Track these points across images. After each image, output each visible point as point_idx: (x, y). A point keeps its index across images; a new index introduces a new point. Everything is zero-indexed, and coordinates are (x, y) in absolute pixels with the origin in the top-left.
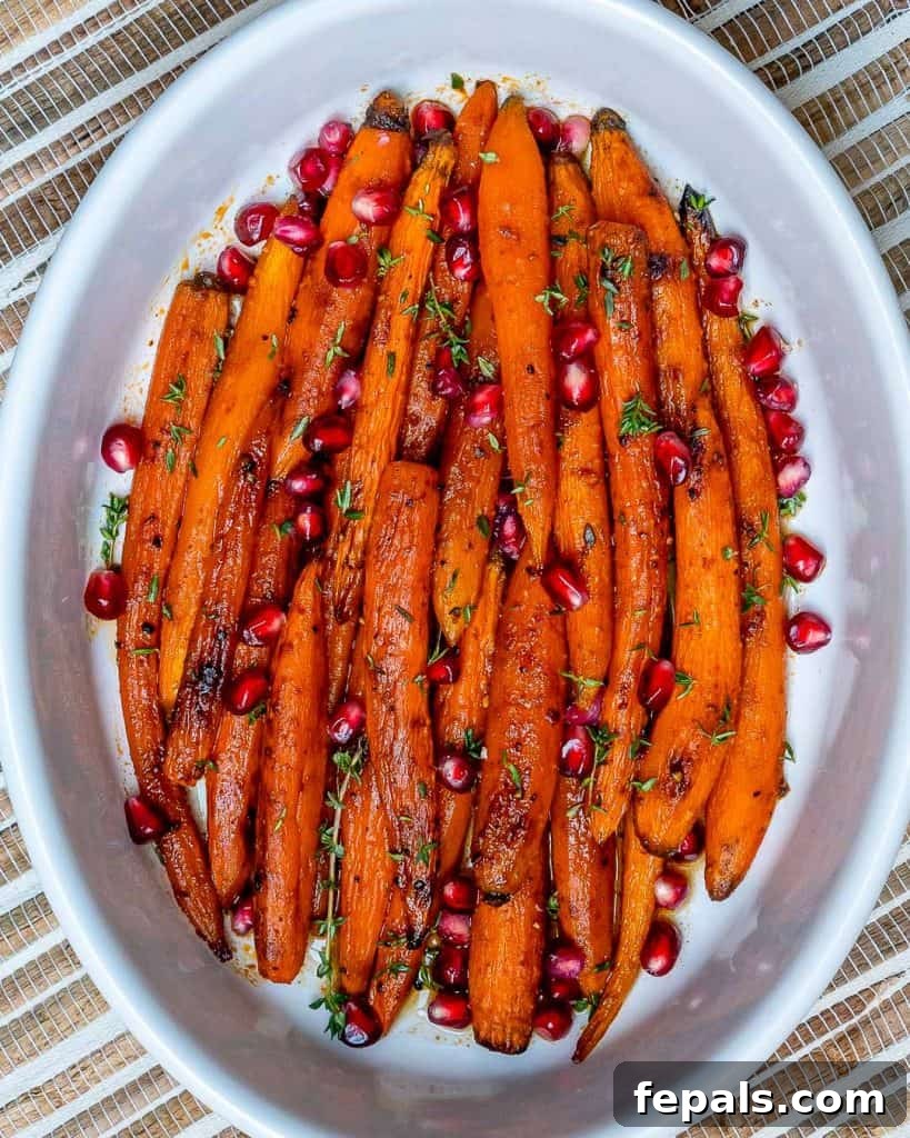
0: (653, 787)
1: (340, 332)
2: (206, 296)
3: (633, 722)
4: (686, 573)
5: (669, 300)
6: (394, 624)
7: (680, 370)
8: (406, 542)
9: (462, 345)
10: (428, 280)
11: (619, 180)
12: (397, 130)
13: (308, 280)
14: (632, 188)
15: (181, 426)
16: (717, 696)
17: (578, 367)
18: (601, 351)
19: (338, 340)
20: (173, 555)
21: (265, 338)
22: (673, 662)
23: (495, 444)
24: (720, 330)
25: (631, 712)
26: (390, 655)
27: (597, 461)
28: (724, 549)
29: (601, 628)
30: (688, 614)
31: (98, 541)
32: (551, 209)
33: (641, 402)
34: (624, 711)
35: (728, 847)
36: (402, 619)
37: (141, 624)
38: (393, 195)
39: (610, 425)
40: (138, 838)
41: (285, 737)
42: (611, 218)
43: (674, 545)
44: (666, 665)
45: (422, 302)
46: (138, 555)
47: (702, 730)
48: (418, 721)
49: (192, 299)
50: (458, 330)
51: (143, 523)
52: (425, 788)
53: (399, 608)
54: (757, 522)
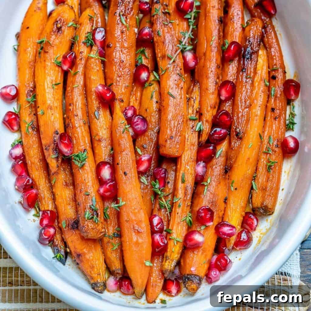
0: (69, 23)
1: (206, 190)
2: (262, 204)
3: (77, 48)
4: (58, 104)
6: (175, 92)
7: (65, 185)
8: (173, 122)
9: (155, 188)
10: (170, 215)
11: (93, 260)
12: (188, 275)
13: (221, 214)
14: (87, 257)
15: (268, 153)
16: (44, 57)
17: (106, 179)
18: (96, 186)
19: (206, 187)
20: (266, 106)
21: (236, 189)
22: (62, 70)
23: (139, 151)
24: (50, 206)
25: (78, 50)
26: (176, 80)
27: (96, 145)
28: (44, 114)
29: (90, 78)
30: (57, 89)
31: (297, 111)
32: (121, 247)
33: (79, 165)
34: (81, 51)
35: (39, 8)
36: (173, 93)
37: (277, 79)
38: (188, 245)
41: (212, 71)
42: (94, 241)
43: (63, 115)
44: (65, 68)
45: (172, 204)
46: (280, 104)
47: (50, 44)
48: (162, 59)
49: (268, 202)
50: (156, 195)
51: (280, 116)
52: (158, 35)
53: (174, 98)
54: (30, 130)
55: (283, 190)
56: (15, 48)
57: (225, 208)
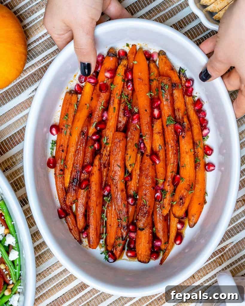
0: (176, 203)
1: (103, 103)
2: (72, 95)
3: (171, 189)
4: (182, 155)
5: (177, 93)
6: (117, 169)
7: (180, 109)
8: (119, 150)
9: (130, 105)
10: (122, 91)
11: (165, 67)
12: (114, 57)
13: (95, 91)
14: (168, 68)
15: (68, 125)
16: (190, 183)
17: (157, 109)
18: (162, 105)
19: (102, 105)
21: (86, 104)
22: (180, 175)
23: (138, 127)
24: (188, 99)
26: (116, 176)
27: (162, 131)
28: (191, 150)
29: (163, 168)
30: (183, 164)
31: (49, 151)
32: (149, 74)
33: (171, 117)
34: (169, 187)
35: (193, 216)
36: (118, 167)
37: (60, 169)
38: (114, 72)
39: (164, 122)
40: (61, 218)
41: (93, 194)
42: (163, 76)
44: (178, 176)
45: (121, 95)
46: (59, 154)
47: (187, 190)
48: (123, 190)
49: (69, 96)
50: (129, 102)
51: (60, 147)
52: (125, 205)
53: (118, 165)
54: (198, 143)
55: (60, 106)
56: (207, 194)
57: (92, 95)
